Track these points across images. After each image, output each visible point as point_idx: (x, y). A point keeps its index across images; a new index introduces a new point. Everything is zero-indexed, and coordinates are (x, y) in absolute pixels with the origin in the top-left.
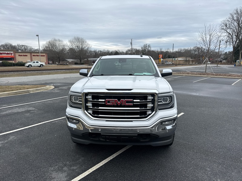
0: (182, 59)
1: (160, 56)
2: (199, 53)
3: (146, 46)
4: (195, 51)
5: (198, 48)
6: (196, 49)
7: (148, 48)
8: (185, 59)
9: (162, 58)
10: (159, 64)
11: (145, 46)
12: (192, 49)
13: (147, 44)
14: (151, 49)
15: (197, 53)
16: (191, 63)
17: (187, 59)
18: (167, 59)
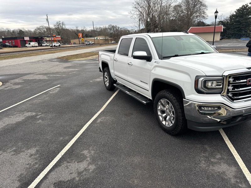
0: (102, 38)
1: (80, 35)
2: (114, 32)
3: (60, 24)
4: (110, 29)
5: (113, 27)
6: (111, 28)
7: (62, 25)
8: (105, 38)
9: (83, 37)
10: (80, 44)
11: (58, 24)
12: (107, 28)
13: (60, 22)
14: (65, 27)
15: (112, 31)
16: (110, 42)
17: (106, 38)
18: (86, 39)
